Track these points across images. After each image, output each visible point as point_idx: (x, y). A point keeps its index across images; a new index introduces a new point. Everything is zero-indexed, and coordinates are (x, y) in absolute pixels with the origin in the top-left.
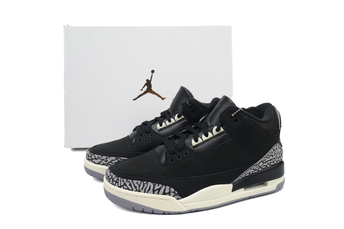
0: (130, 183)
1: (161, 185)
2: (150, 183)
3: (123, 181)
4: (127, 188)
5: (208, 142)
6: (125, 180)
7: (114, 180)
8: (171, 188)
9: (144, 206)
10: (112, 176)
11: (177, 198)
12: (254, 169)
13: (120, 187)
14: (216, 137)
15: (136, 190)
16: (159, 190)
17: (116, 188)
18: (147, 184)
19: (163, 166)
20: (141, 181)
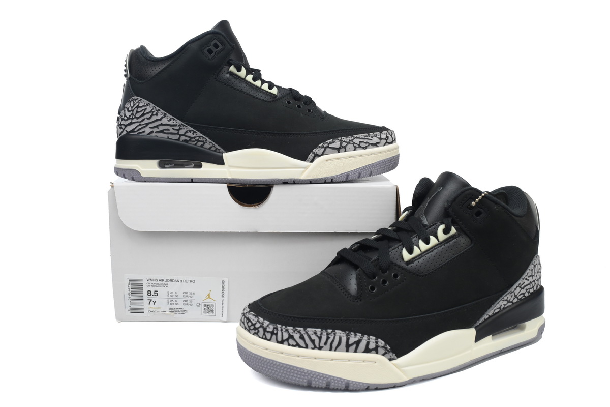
0: (301, 333)
1: (360, 335)
2: (340, 331)
3: (287, 330)
4: (295, 344)
5: (431, 253)
6: (290, 329)
7: (268, 330)
8: (379, 340)
9: (330, 376)
10: (263, 323)
11: (390, 357)
12: (506, 300)
13: (282, 342)
14: (445, 244)
15: (313, 347)
16: (358, 343)
17: (273, 345)
18: (335, 334)
19: (356, 299)
20: (322, 329)
